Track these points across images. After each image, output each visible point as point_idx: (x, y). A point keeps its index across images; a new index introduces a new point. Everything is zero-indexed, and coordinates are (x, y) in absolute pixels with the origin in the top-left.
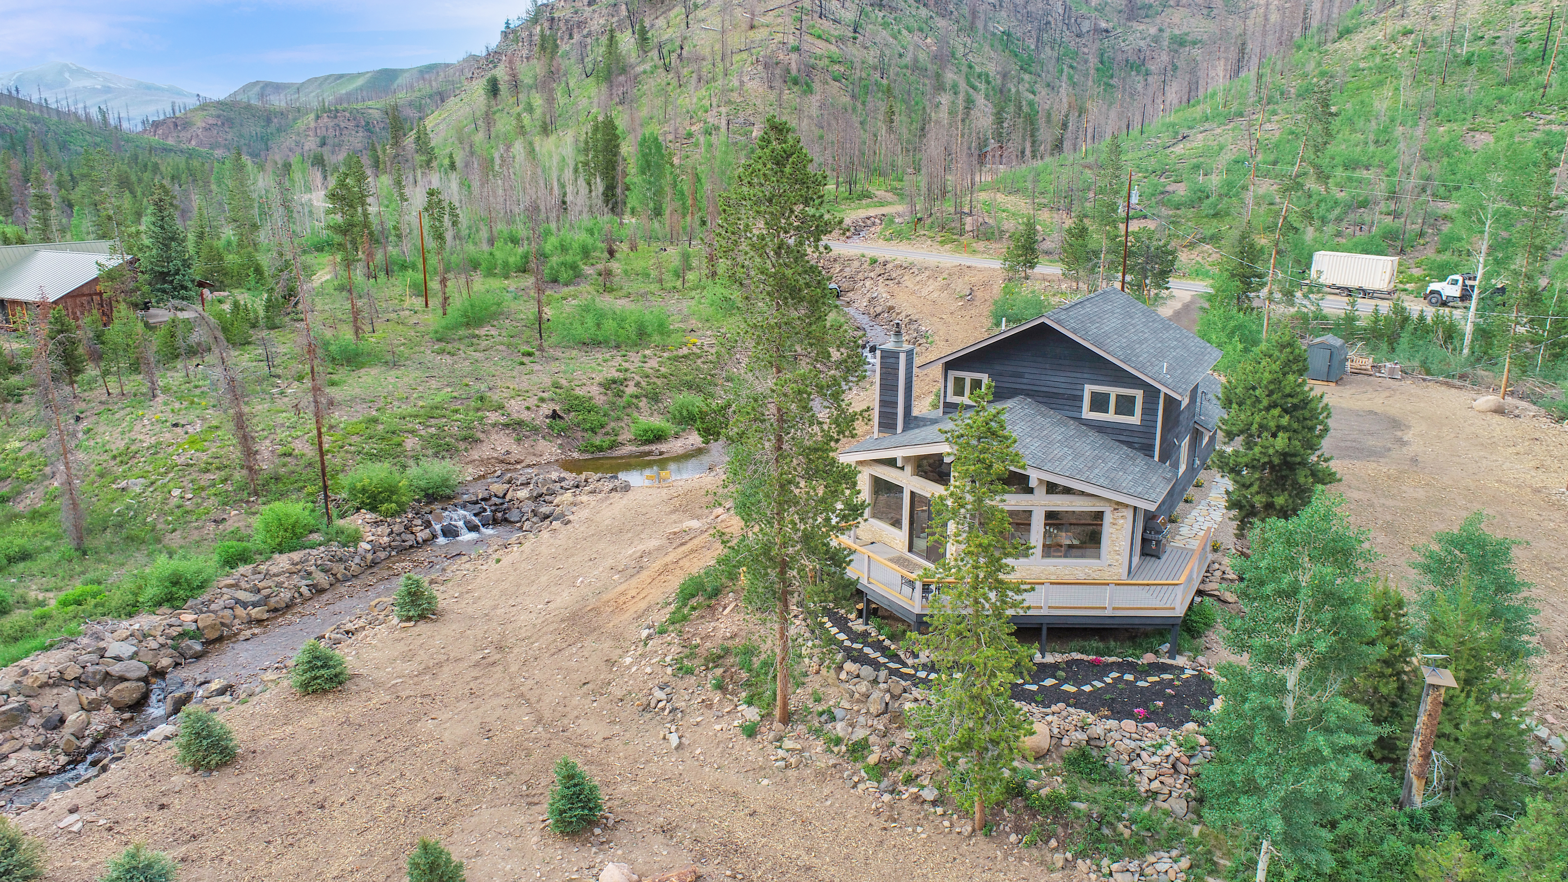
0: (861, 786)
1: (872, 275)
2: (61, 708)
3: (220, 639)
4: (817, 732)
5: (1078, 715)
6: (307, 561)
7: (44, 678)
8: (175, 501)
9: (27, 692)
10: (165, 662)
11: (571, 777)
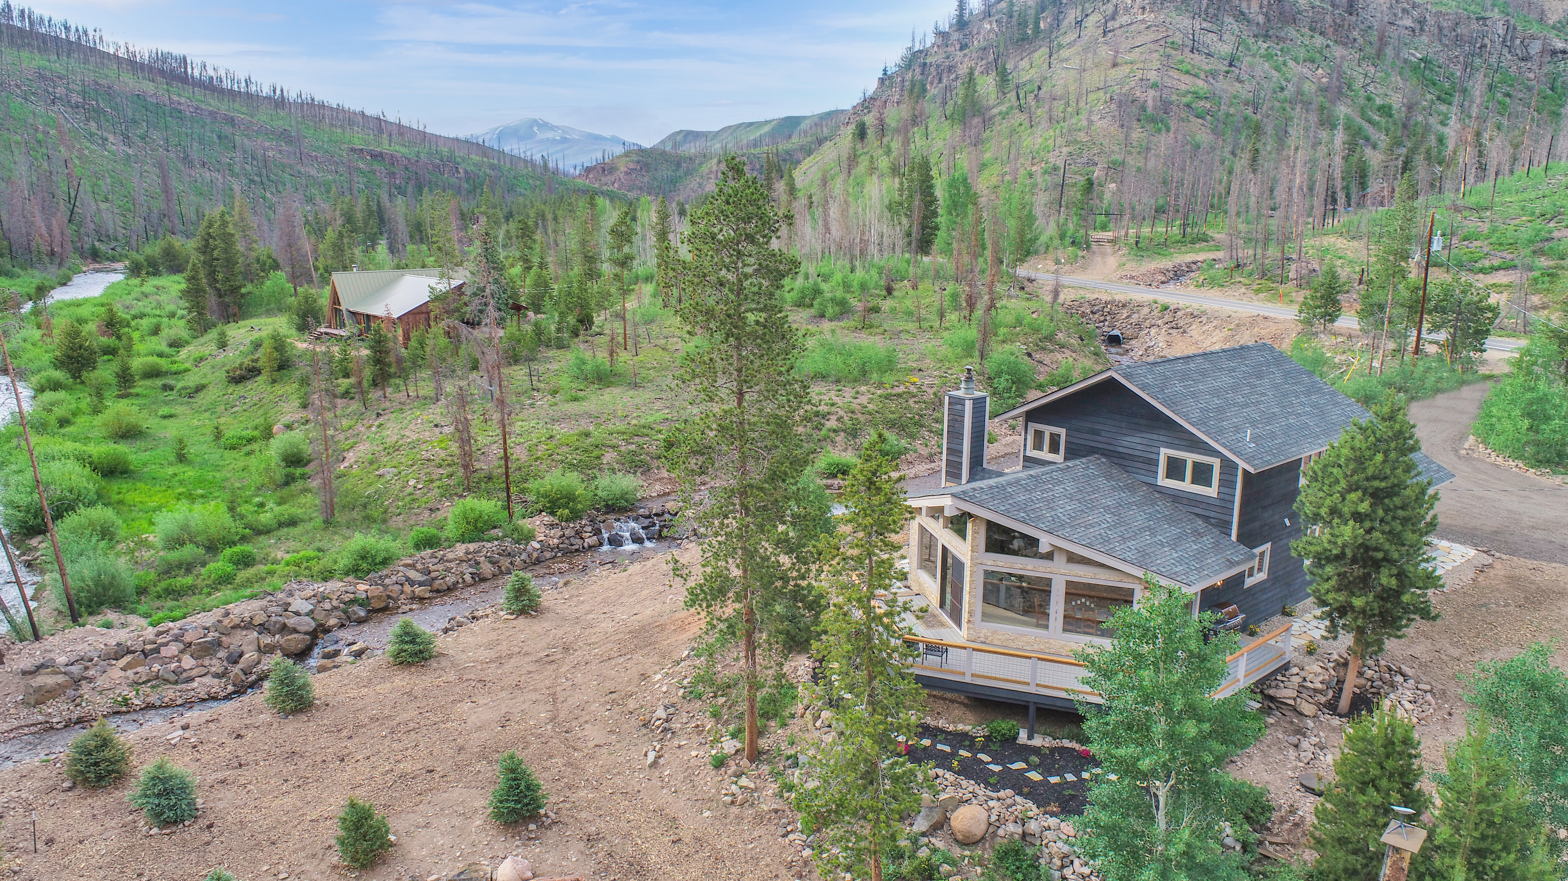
0: (791, 837)
1: (1160, 322)
2: (243, 648)
3: (385, 609)
4: (776, 775)
5: (1024, 805)
6: (480, 552)
7: (237, 621)
8: (409, 490)
9: (222, 630)
10: (332, 621)
11: (513, 771)
